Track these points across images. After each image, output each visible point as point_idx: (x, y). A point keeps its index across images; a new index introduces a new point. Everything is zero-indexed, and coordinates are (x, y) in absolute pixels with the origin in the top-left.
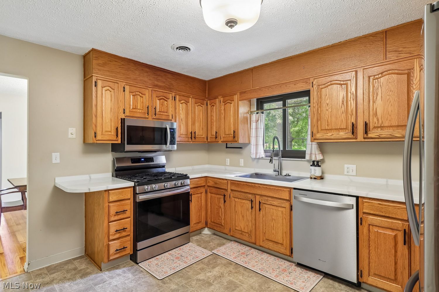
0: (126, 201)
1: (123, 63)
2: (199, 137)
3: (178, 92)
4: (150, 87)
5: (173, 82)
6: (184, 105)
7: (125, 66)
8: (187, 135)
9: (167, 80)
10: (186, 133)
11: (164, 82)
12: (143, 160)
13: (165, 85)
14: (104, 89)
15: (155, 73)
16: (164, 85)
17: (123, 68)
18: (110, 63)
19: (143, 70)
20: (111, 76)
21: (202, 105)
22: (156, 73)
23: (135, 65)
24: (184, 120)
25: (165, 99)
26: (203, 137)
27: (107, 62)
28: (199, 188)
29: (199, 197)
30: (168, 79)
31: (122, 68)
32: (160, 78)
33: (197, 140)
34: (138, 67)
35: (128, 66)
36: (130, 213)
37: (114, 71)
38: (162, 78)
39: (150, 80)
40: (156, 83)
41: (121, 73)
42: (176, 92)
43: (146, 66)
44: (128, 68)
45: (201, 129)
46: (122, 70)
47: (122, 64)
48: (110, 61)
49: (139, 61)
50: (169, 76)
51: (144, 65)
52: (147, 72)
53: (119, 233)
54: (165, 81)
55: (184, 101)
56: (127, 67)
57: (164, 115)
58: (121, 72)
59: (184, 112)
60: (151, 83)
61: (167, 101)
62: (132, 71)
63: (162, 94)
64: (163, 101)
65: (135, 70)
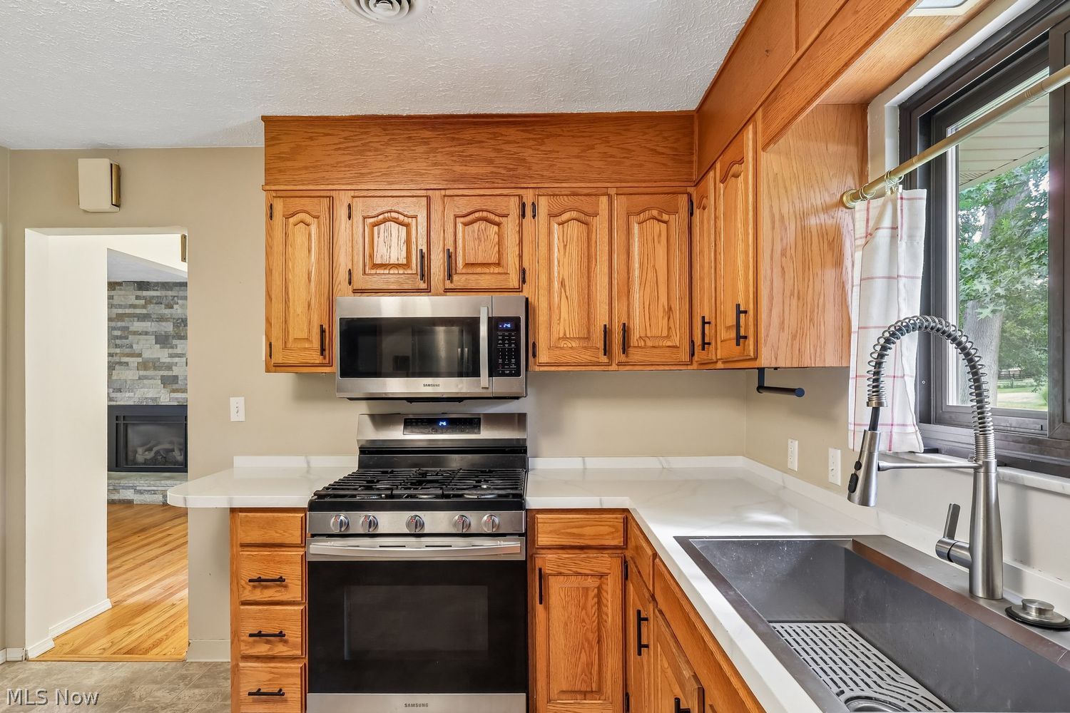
0: (287, 549)
1: (346, 134)
2: (649, 343)
3: (546, 185)
4: (435, 187)
5: (527, 153)
6: (574, 229)
7: (354, 141)
8: (588, 338)
9: (500, 151)
10: (586, 331)
11: (490, 162)
12: (444, 424)
13: (494, 170)
14: (291, 220)
15: (453, 139)
16: (490, 169)
17: (348, 147)
18: (311, 143)
19: (410, 137)
20: (315, 180)
21: (665, 217)
22: (457, 136)
23: (385, 130)
24: (574, 283)
25: (492, 217)
26: (669, 344)
27: (303, 144)
28: (592, 554)
29: (586, 590)
30: (506, 147)
31: (344, 149)
32: (474, 150)
33: (635, 355)
34: (393, 135)
35: (361, 139)
36: (296, 589)
37: (321, 165)
38: (483, 147)
39: (435, 164)
40: (458, 169)
41: (342, 165)
42: (539, 185)
43: (424, 123)
44: (363, 145)
45: (661, 313)
46: (344, 154)
47: (345, 138)
48: (311, 138)
49: (396, 114)
50: (513, 133)
51: (415, 124)
52: (425, 142)
53: (268, 642)
54: (493, 155)
55: (574, 214)
56: (359, 143)
57: (490, 273)
58: (341, 162)
59: (575, 255)
60: (441, 174)
61: (498, 224)
62: (376, 150)
63: (477, 203)
64: (483, 225)
65: (387, 144)
